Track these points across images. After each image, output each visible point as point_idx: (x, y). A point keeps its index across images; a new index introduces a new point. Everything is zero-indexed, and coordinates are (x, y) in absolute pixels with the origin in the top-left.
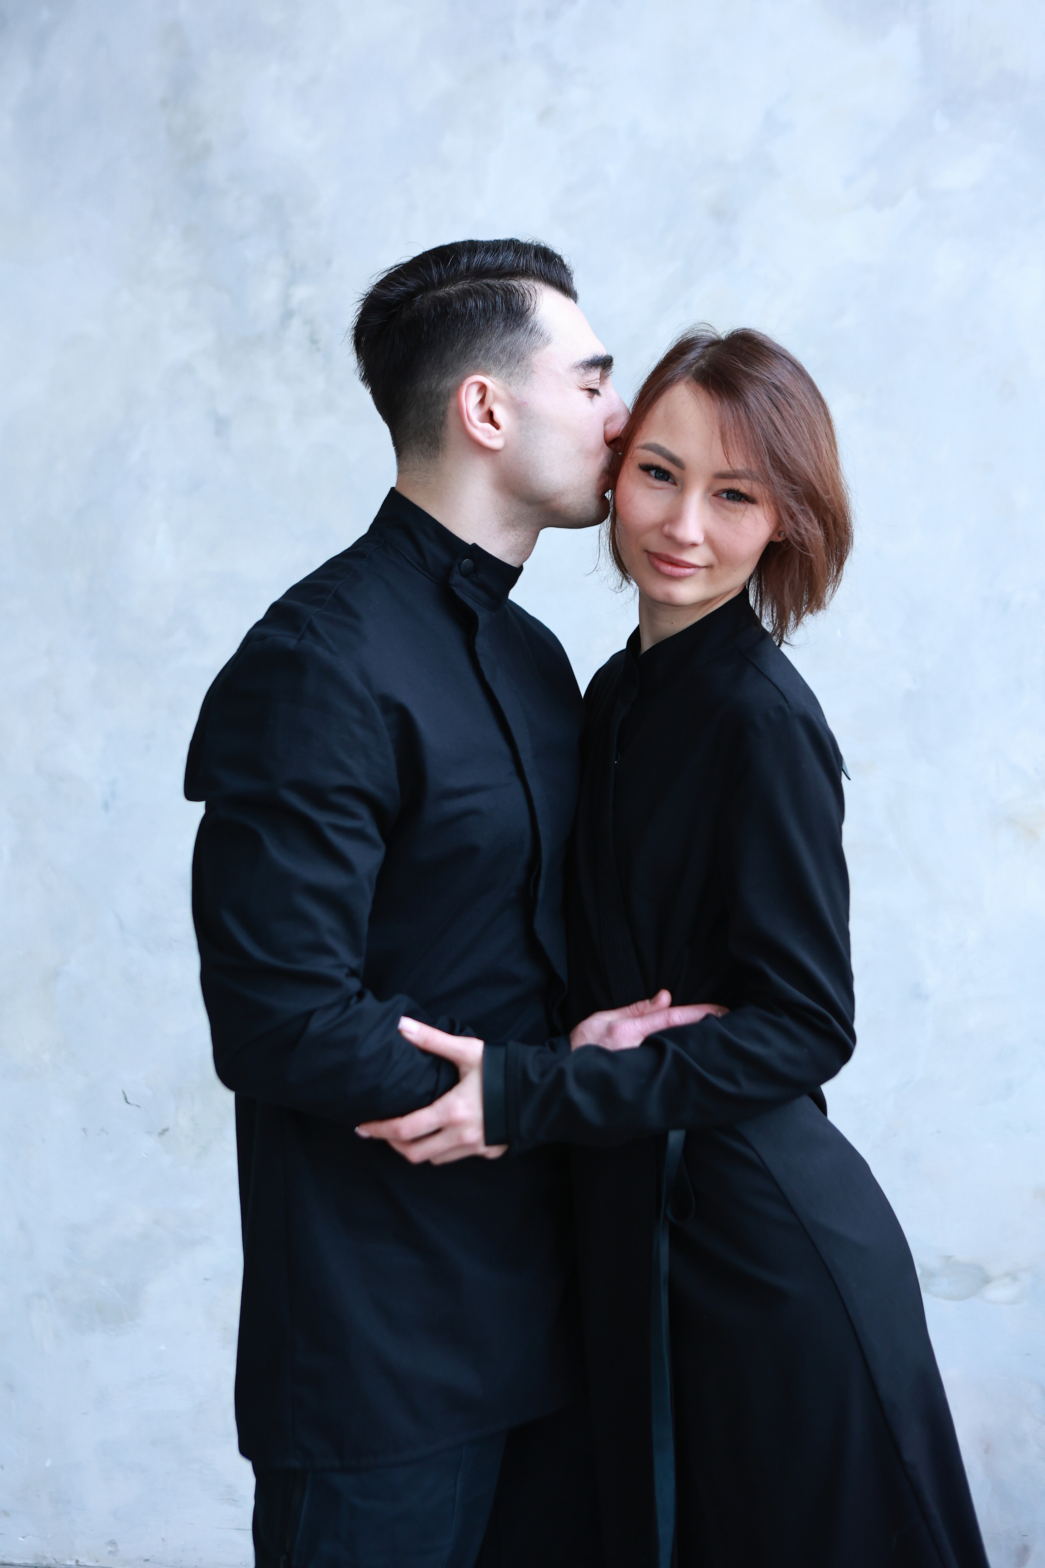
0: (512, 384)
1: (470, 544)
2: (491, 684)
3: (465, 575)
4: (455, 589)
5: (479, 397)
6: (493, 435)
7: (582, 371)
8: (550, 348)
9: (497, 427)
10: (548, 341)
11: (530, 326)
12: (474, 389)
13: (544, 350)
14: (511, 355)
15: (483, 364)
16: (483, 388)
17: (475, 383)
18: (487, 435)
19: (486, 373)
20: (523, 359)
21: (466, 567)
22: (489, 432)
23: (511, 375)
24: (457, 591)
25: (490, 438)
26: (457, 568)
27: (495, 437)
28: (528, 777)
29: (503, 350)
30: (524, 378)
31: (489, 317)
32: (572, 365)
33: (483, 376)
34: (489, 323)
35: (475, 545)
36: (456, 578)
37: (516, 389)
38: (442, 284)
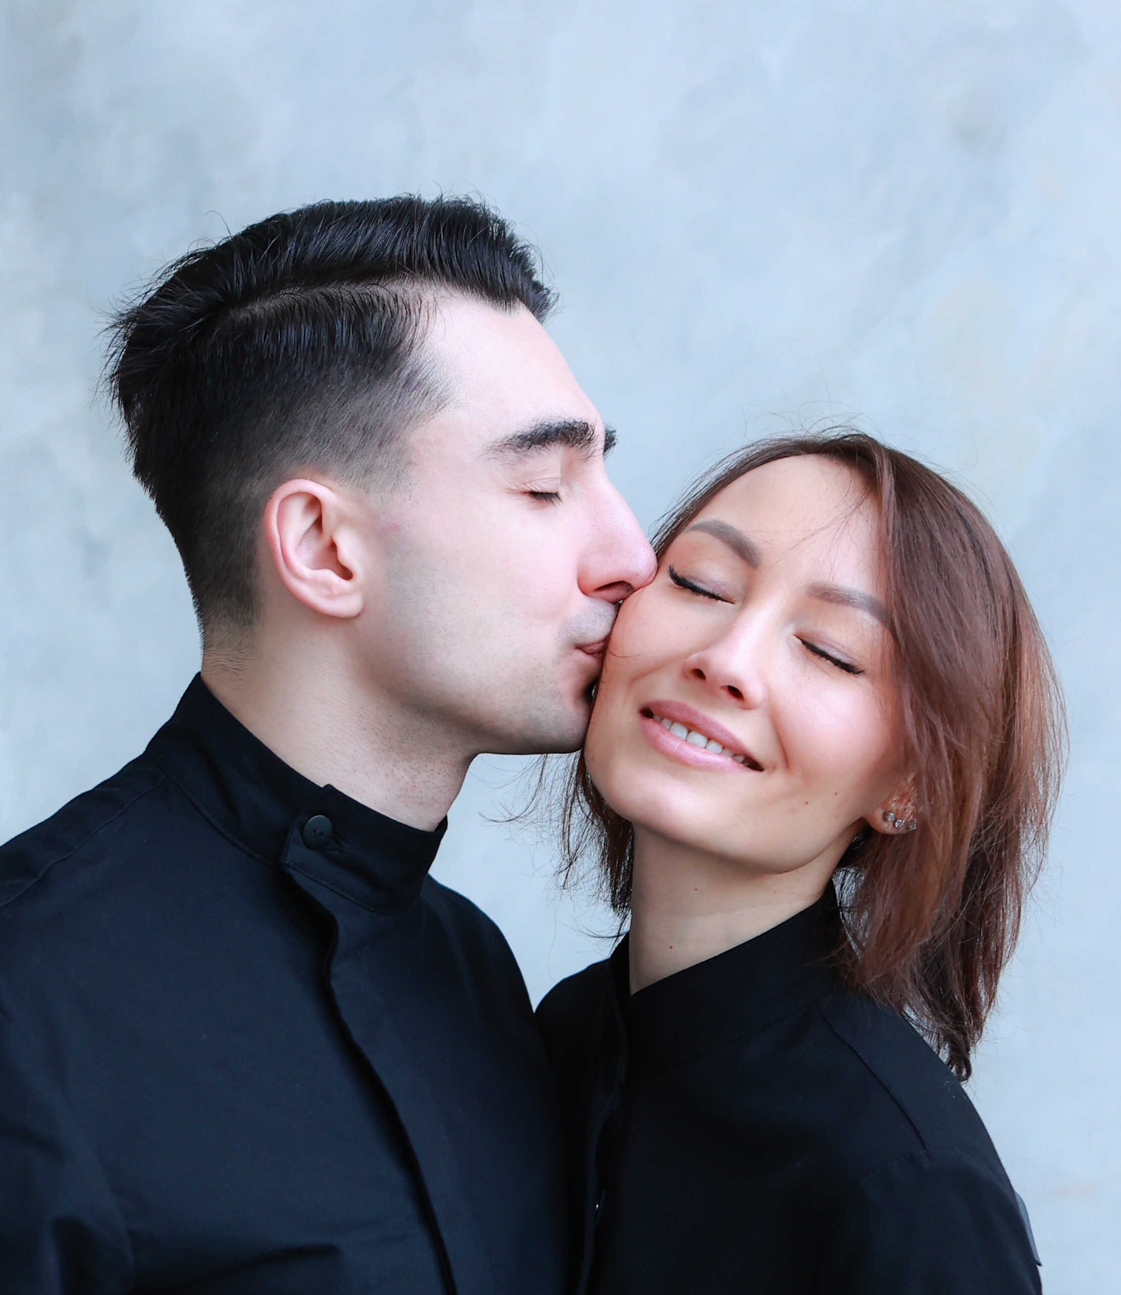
0: (371, 489)
1: (322, 786)
2: (366, 1049)
3: (317, 846)
4: (293, 872)
5: (311, 519)
6: (336, 592)
7: (511, 455)
8: (448, 416)
9: (346, 574)
10: (441, 403)
11: (405, 374)
12: (296, 509)
13: (433, 421)
14: (366, 432)
15: (314, 452)
16: (314, 503)
17: (299, 494)
18: (325, 592)
19: (320, 472)
20: (391, 440)
21: (315, 831)
22: (327, 585)
23: (368, 471)
24: (299, 878)
25: (331, 597)
26: (296, 833)
27: (342, 594)
28: (441, 1225)
29: (353, 420)
30: (395, 476)
31: (322, 361)
32: (490, 445)
33: (311, 480)
34: (324, 373)
35: (330, 789)
36: (296, 853)
37: (379, 500)
38: (250, 294)
